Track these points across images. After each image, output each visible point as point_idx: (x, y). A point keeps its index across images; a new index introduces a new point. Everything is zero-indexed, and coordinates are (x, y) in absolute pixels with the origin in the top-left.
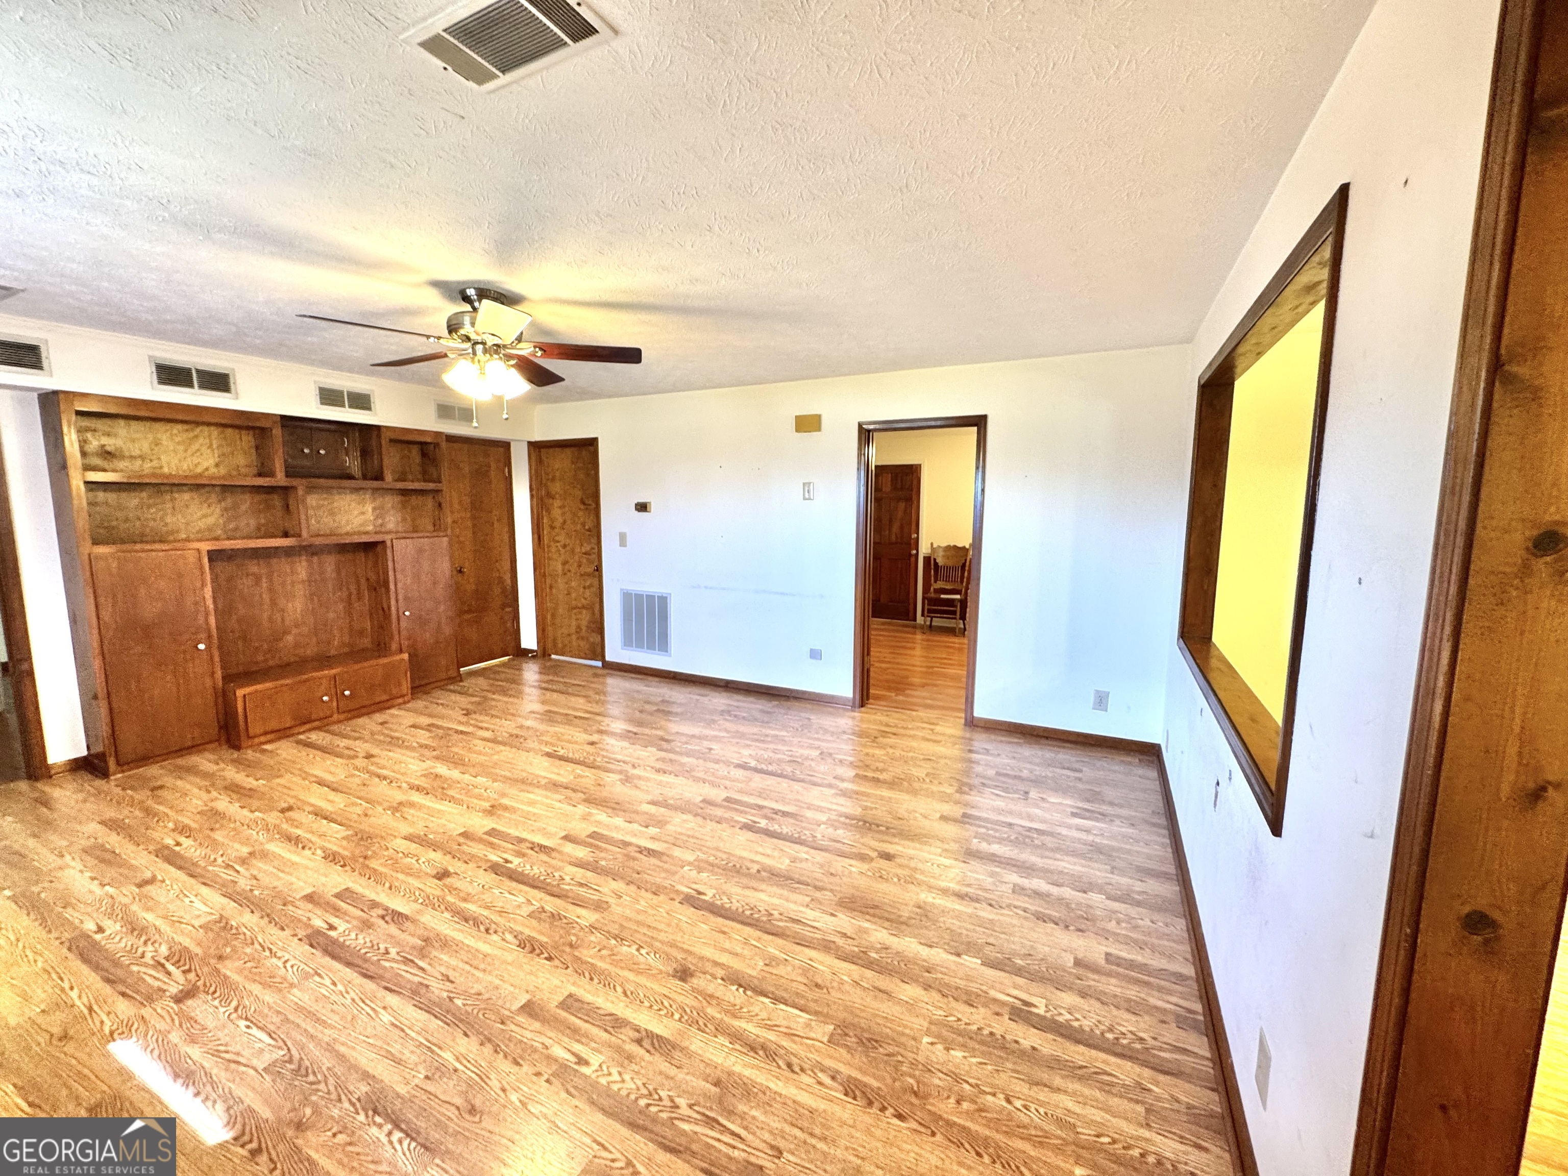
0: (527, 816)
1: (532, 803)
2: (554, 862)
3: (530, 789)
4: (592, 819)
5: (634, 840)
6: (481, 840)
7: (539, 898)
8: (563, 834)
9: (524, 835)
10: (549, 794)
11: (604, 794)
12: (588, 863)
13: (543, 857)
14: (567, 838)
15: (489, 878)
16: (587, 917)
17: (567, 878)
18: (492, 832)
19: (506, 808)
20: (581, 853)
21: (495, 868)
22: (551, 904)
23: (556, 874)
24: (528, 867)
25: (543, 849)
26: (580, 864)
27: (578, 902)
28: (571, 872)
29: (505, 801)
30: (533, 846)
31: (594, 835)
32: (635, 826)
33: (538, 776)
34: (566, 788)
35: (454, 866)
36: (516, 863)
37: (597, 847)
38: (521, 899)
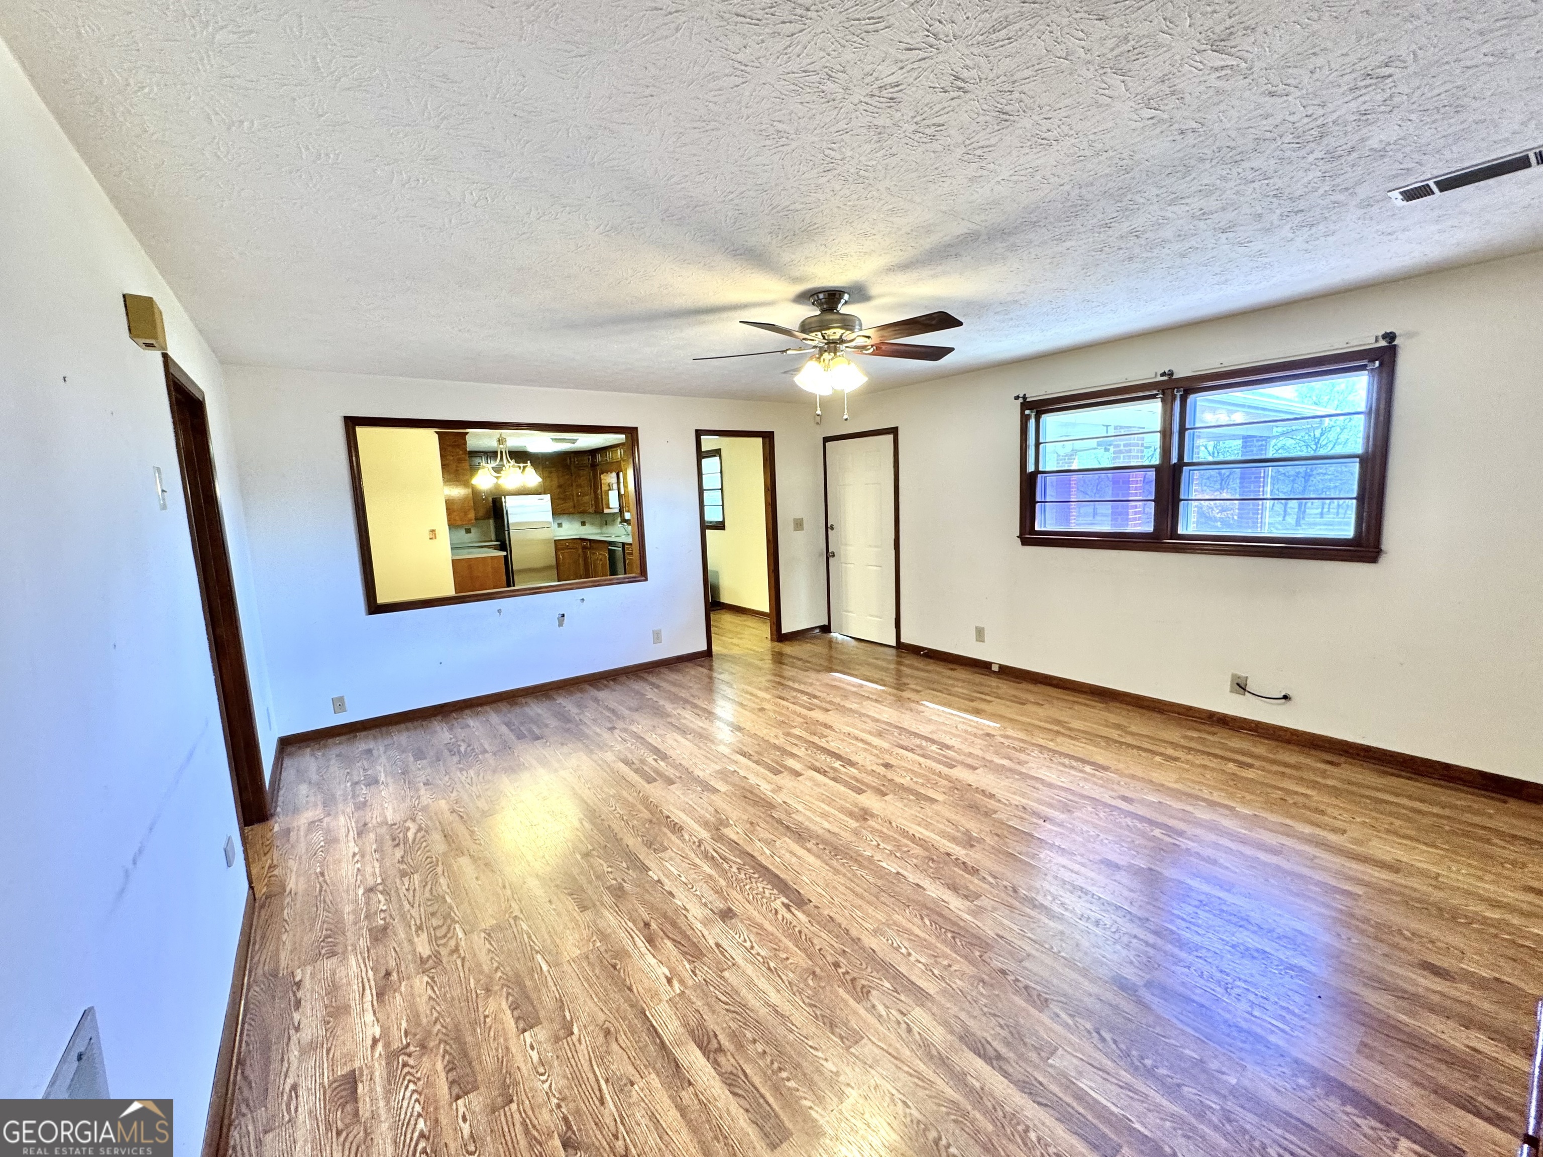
0: (830, 802)
1: (825, 815)
2: (810, 760)
3: (827, 835)
4: (773, 786)
5: (750, 763)
6: (867, 785)
7: (822, 743)
8: (800, 778)
9: (832, 783)
10: (807, 823)
11: (751, 810)
12: (787, 755)
13: (817, 764)
14: (798, 774)
15: (854, 758)
16: (797, 731)
17: (803, 749)
18: (860, 792)
19: (851, 814)
20: (791, 763)
21: (852, 764)
22: (816, 739)
23: (809, 752)
24: (828, 760)
25: (817, 770)
26: (793, 755)
27: (800, 738)
28: (801, 752)
29: (853, 824)
30: (824, 773)
31: (777, 772)
32: (742, 773)
33: (818, 857)
34: (788, 827)
35: (881, 770)
36: (837, 764)
37: (777, 763)
38: (832, 744)
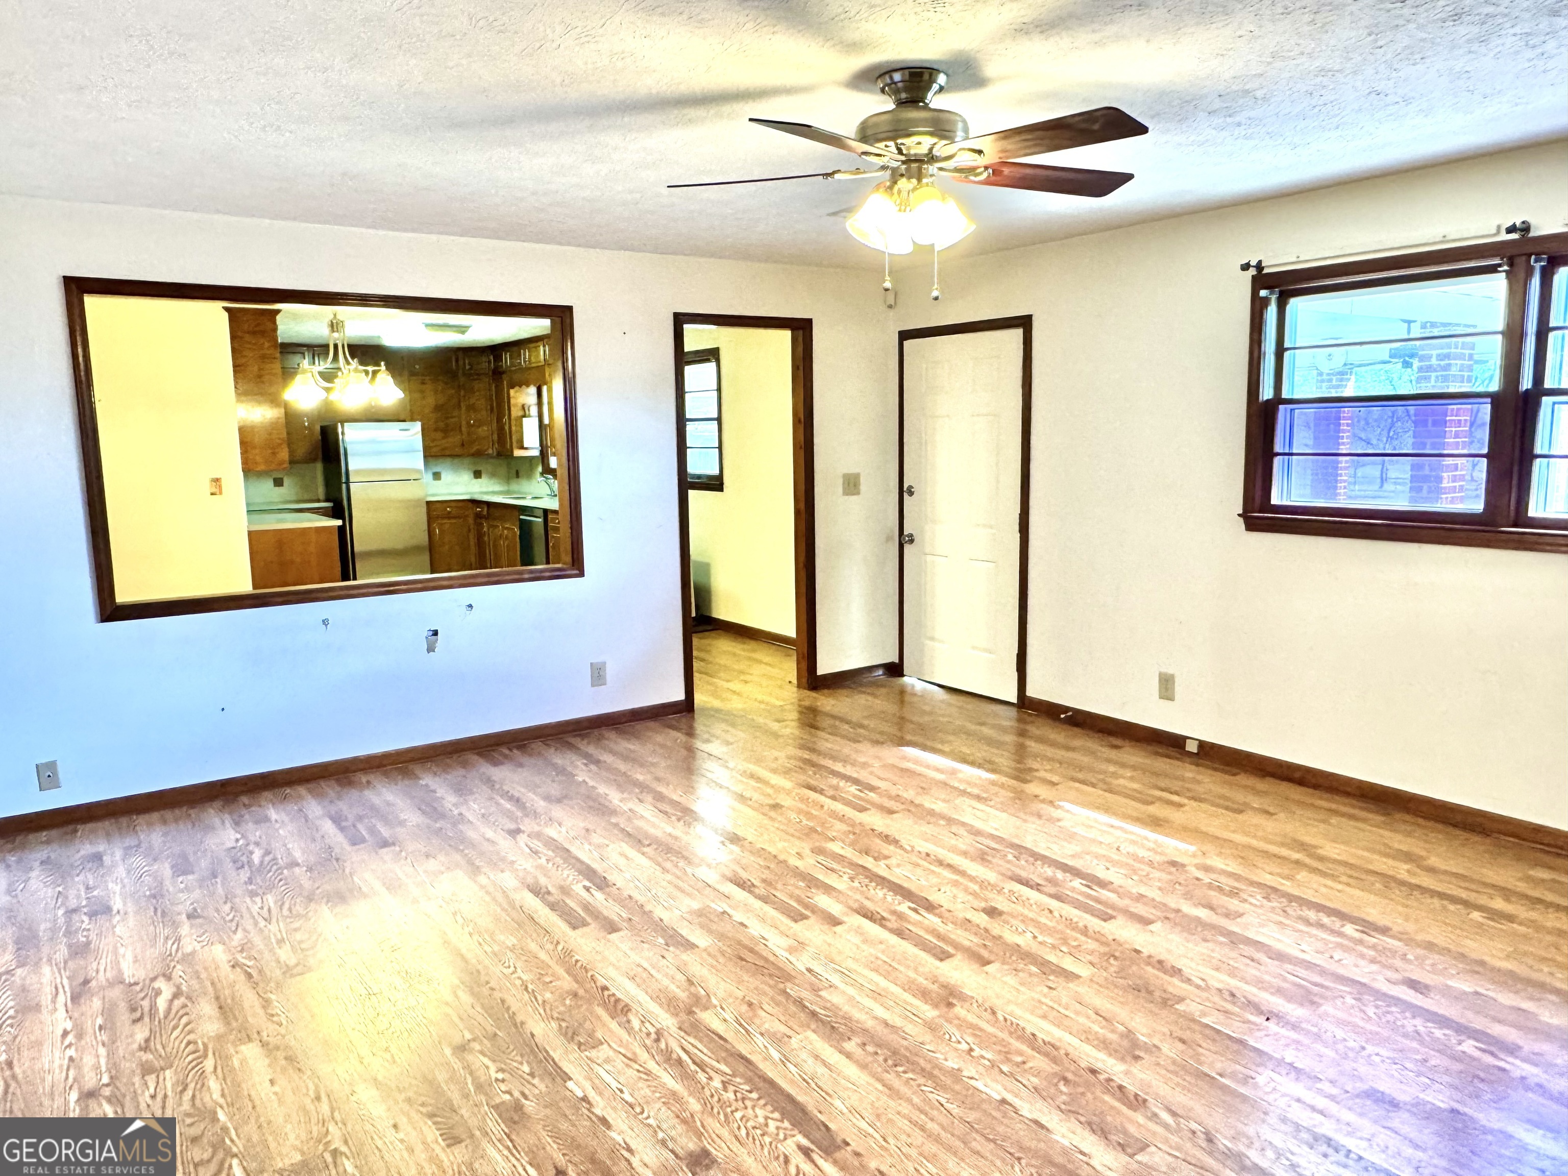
0: (888, 971)
1: (877, 995)
2: (858, 897)
3: (880, 1030)
4: (791, 942)
5: (751, 900)
6: (957, 946)
7: (880, 869)
8: (838, 929)
9: (894, 939)
10: (846, 1008)
11: (753, 982)
12: (817, 887)
13: (869, 904)
14: (834, 922)
15: (934, 897)
16: (835, 847)
17: (846, 877)
18: (943, 956)
19: (924, 995)
20: (823, 901)
21: (930, 907)
22: (868, 862)
23: (856, 884)
24: (889, 899)
25: (869, 916)
26: (828, 889)
27: (840, 858)
28: (841, 884)
29: (929, 1012)
30: (880, 921)
31: (797, 917)
32: (738, 916)
33: (863, 1066)
34: (814, 1014)
35: (982, 919)
36: (904, 907)
37: (799, 901)
38: (897, 871)
